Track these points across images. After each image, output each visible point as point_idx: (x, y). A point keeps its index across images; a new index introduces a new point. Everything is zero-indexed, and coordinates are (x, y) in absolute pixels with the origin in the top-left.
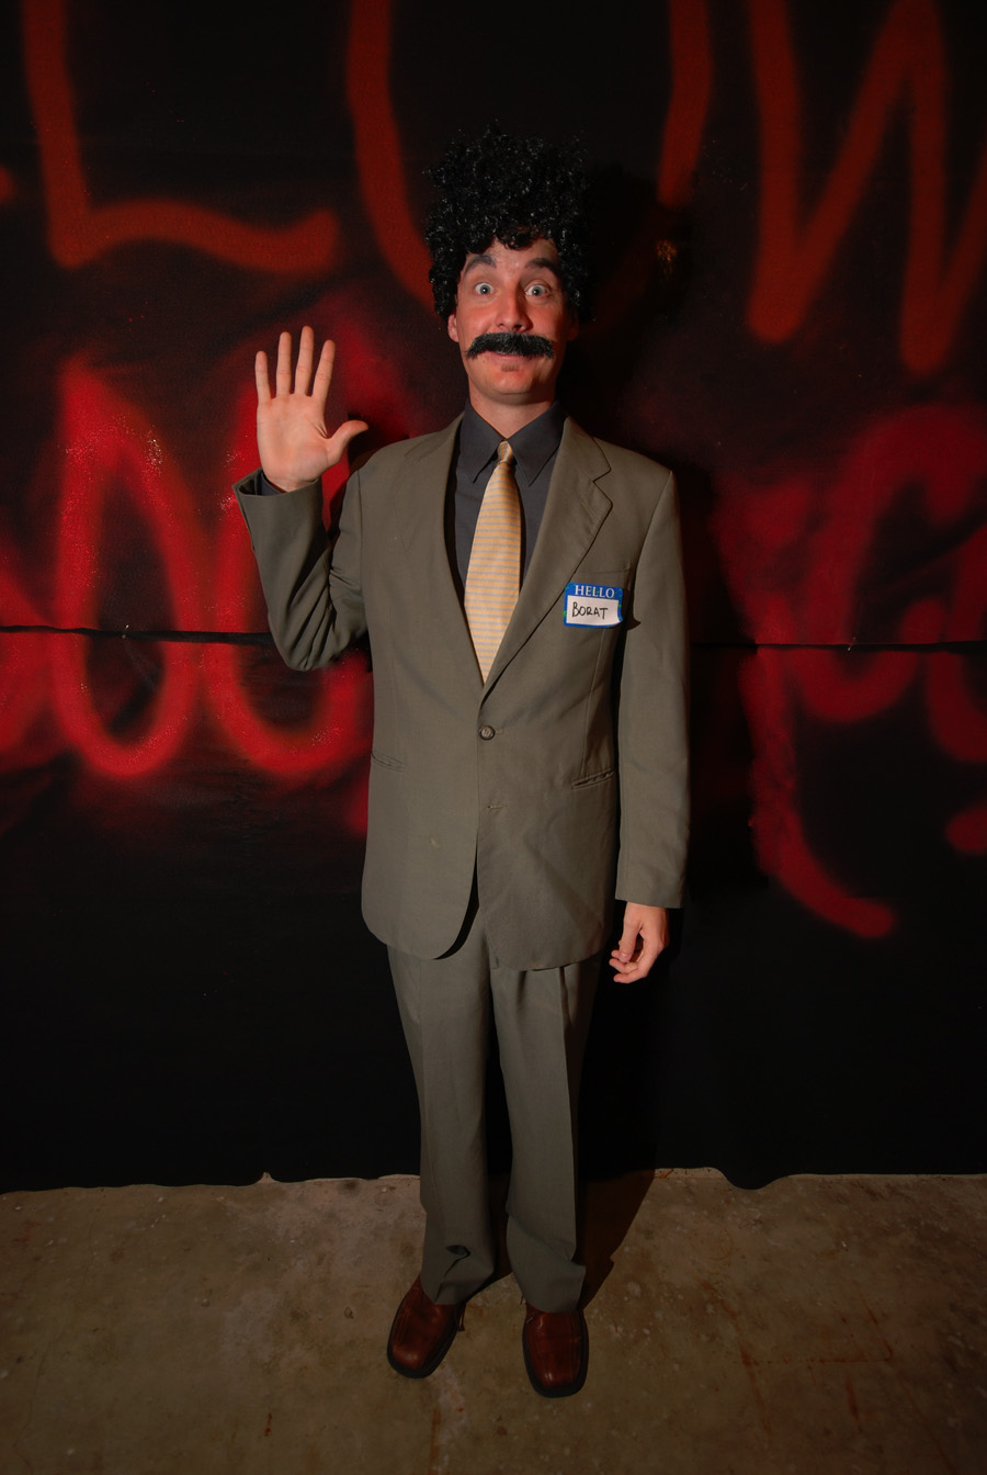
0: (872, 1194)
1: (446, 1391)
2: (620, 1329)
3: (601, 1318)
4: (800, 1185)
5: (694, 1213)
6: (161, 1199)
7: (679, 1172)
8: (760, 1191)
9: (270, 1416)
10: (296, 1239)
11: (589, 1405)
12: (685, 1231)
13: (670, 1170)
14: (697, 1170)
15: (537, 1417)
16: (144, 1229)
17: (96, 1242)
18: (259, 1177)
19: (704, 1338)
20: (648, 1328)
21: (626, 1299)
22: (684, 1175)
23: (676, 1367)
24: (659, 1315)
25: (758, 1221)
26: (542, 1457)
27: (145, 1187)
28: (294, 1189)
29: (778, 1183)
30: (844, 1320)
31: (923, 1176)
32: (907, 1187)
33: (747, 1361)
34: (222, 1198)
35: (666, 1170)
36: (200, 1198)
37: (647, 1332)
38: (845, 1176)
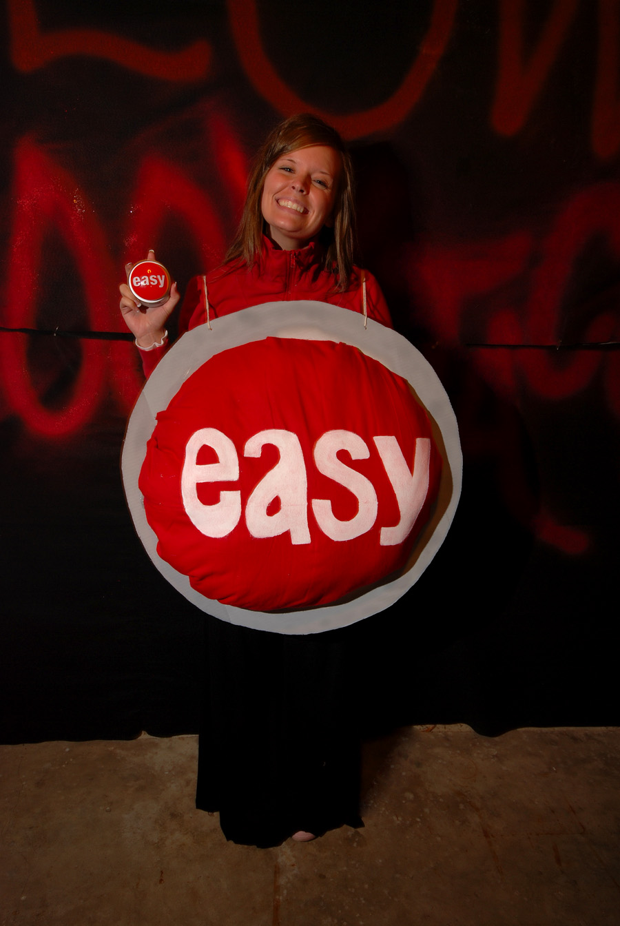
0: (575, 739)
1: (282, 855)
2: (400, 819)
3: (387, 813)
4: (525, 733)
5: (450, 752)
6: (67, 750)
7: (440, 728)
8: (497, 739)
9: (162, 872)
10: (170, 771)
11: (380, 861)
12: (445, 762)
13: (433, 726)
14: (453, 725)
15: (345, 868)
16: (57, 768)
17: (24, 776)
18: (139, 734)
19: (457, 822)
20: (420, 818)
21: (404, 802)
22: (443, 730)
23: (439, 839)
24: (427, 810)
25: (496, 756)
26: (350, 890)
27: (55, 743)
28: (164, 742)
29: (510, 734)
30: (553, 812)
31: (611, 728)
32: (599, 735)
33: (486, 834)
34: (113, 748)
35: (430, 726)
36: (97, 748)
37: (418, 820)
38: (556, 729)
